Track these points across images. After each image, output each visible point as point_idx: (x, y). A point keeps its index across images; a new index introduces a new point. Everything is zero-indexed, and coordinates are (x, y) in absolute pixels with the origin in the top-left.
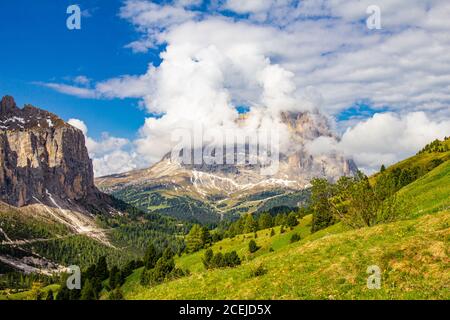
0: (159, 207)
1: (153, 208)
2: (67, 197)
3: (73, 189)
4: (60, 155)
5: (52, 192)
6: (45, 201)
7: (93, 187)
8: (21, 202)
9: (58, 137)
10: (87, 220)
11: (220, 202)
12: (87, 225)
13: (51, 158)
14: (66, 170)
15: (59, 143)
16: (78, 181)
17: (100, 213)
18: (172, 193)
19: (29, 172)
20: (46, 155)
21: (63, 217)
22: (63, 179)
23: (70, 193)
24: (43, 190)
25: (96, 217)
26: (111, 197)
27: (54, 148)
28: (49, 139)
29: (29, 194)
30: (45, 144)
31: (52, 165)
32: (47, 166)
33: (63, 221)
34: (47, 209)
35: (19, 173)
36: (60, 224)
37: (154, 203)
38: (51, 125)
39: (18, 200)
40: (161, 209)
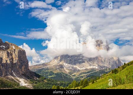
0: (52, 76)
1: (50, 77)
2: (19, 73)
3: (21, 70)
4: (17, 58)
5: (14, 71)
6: (12, 75)
7: (28, 69)
8: (3, 75)
9: (17, 52)
10: (26, 81)
11: (73, 74)
12: (26, 83)
13: (14, 60)
14: (19, 64)
15: (17, 55)
16: (23, 67)
17: (31, 79)
18: (57, 71)
19: (6, 64)
20: (12, 59)
21: (18, 80)
22: (18, 67)
23: (20, 72)
24: (11, 71)
25: (29, 80)
26: (35, 73)
27: (15, 56)
28: (13, 53)
29: (6, 72)
30: (12, 55)
31: (14, 62)
32: (13, 62)
33: (18, 82)
34: (12, 77)
35: (3, 65)
36: (17, 82)
37: (50, 75)
38: (14, 48)
39: (2, 74)
40: (53, 77)
